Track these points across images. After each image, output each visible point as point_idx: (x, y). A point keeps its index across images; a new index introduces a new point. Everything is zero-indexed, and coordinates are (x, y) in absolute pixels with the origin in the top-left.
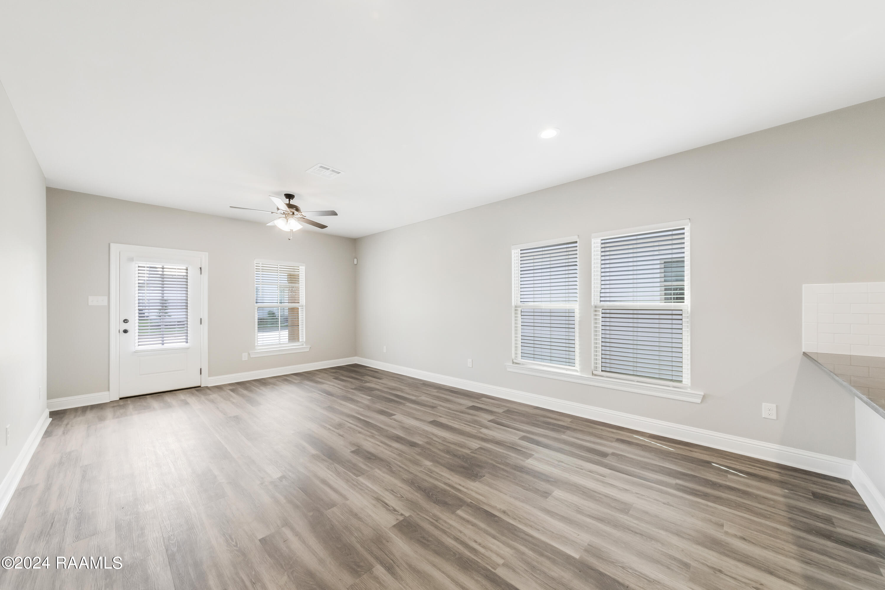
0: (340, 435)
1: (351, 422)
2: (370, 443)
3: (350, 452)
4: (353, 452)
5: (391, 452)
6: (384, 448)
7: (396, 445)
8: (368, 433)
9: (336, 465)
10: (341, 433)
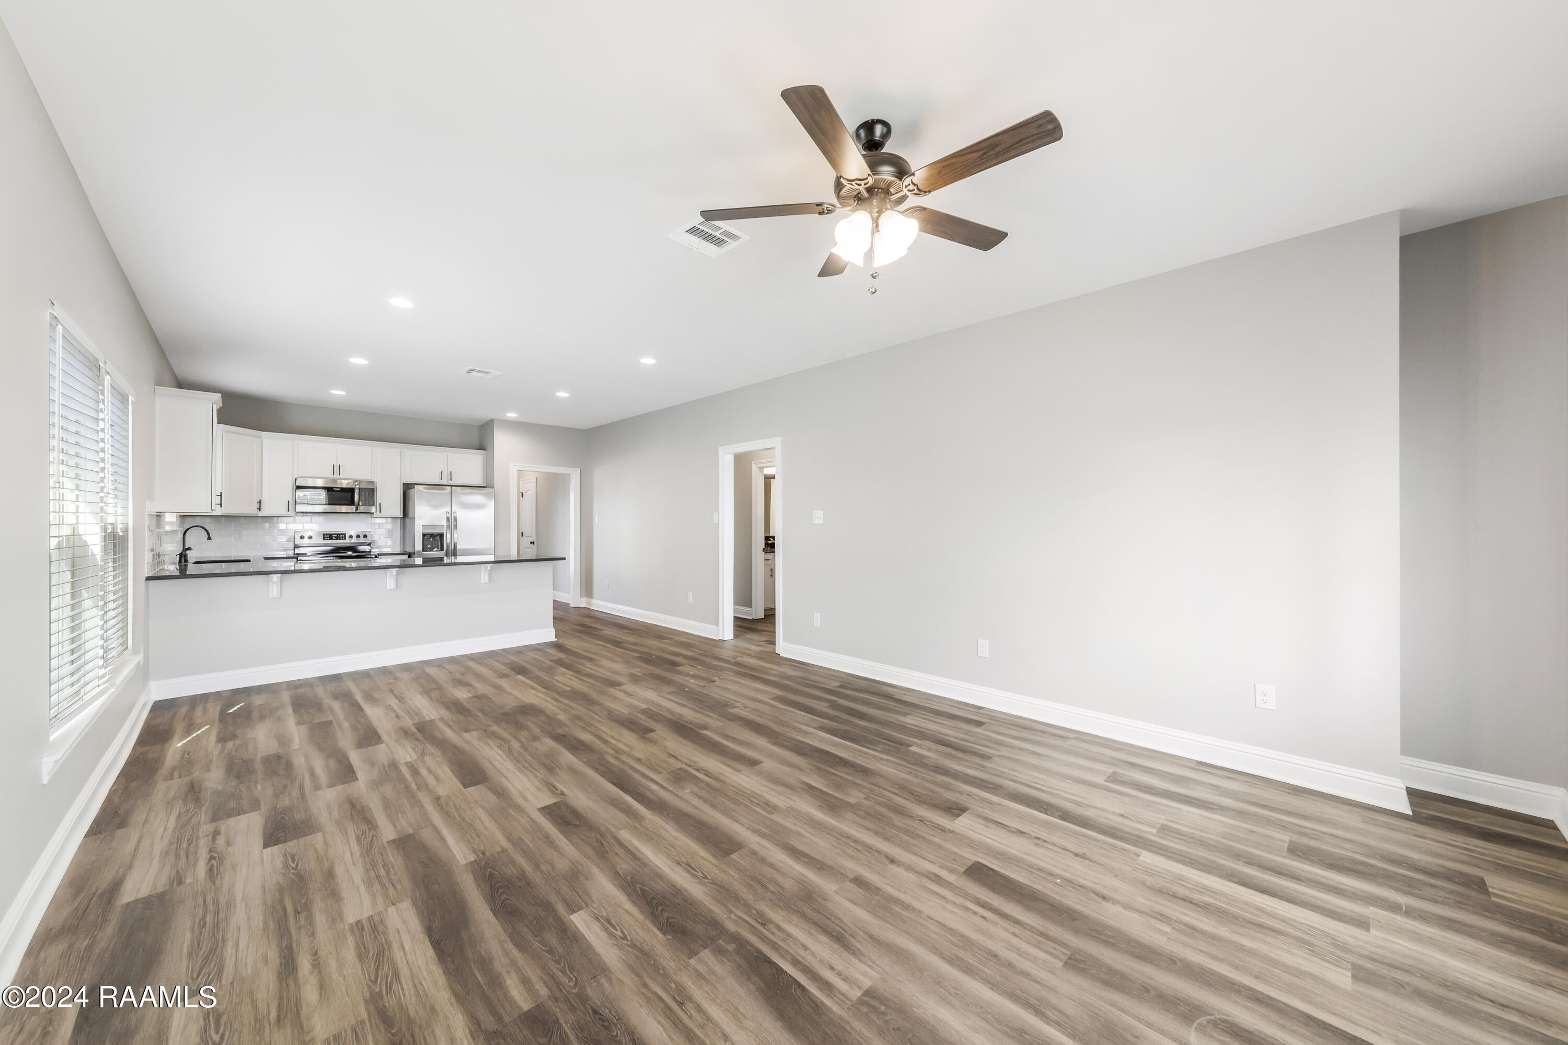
0: (675, 757)
1: (655, 787)
2: (626, 741)
3: (655, 731)
4: (652, 731)
5: (599, 729)
6: (607, 734)
7: (586, 737)
8: (623, 757)
9: (673, 718)
10: (672, 760)
